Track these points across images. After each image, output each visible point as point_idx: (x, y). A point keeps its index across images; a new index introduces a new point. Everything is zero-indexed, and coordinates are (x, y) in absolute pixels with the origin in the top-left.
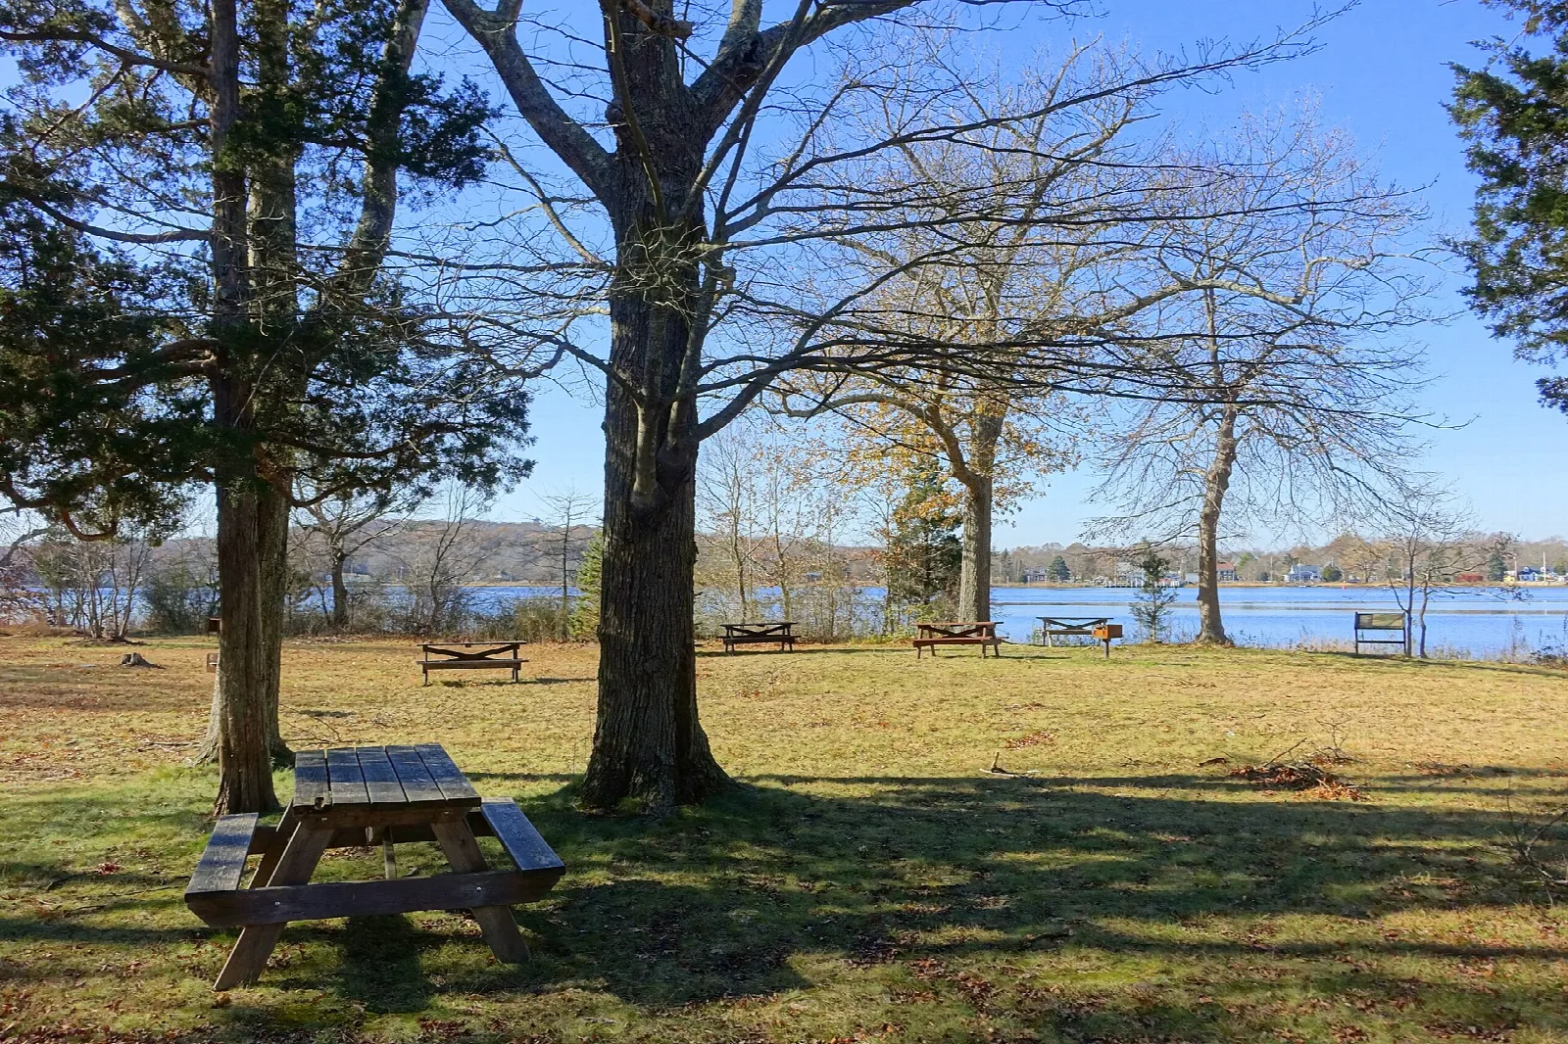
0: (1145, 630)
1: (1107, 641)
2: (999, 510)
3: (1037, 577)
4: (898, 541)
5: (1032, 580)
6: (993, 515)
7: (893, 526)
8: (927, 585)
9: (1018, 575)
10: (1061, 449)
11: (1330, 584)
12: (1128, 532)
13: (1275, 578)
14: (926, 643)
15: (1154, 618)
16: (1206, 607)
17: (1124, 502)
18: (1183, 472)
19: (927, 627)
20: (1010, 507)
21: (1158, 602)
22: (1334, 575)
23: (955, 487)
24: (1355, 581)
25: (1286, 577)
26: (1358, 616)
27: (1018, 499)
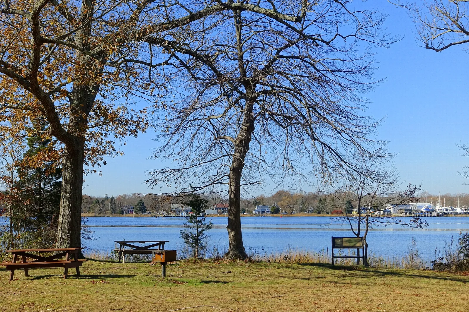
0: (190, 249)
1: (164, 264)
2: (90, 163)
3: (130, 211)
4: (18, 186)
5: (126, 213)
6: (85, 167)
7: (16, 174)
8: (40, 216)
9: (119, 210)
10: (135, 119)
11: (275, 215)
12: (180, 180)
13: (248, 212)
14: (19, 267)
15: (197, 240)
16: (233, 233)
17: (178, 157)
18: (218, 139)
19: (22, 253)
20: (99, 162)
21: (200, 230)
22: (276, 211)
23: (60, 146)
24: (286, 213)
25: (254, 212)
26: (333, 239)
27: (104, 157)
